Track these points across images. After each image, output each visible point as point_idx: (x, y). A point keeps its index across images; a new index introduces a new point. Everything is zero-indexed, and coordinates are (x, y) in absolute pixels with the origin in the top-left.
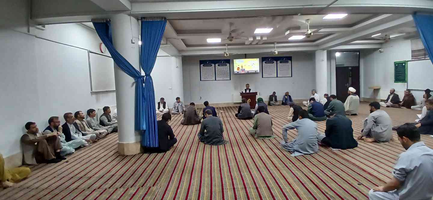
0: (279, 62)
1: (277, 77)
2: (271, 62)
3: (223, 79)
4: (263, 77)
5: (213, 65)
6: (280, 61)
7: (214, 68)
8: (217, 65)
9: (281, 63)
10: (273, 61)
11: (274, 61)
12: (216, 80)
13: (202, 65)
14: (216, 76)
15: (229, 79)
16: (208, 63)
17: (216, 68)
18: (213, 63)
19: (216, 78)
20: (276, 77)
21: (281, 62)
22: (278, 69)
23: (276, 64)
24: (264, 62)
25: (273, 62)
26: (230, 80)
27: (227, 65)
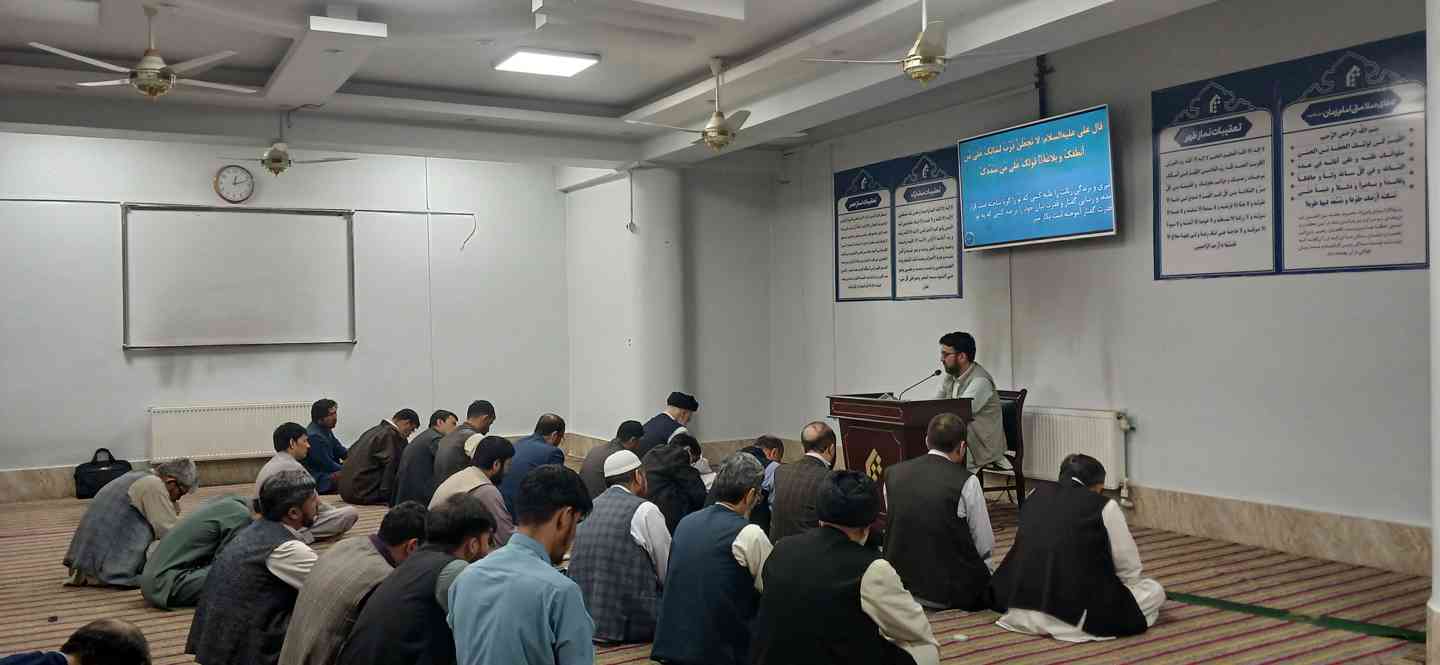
0: (1292, 117)
1: (1279, 268)
2: (1224, 125)
3: (928, 293)
4: (1164, 273)
5: (885, 194)
6: (1303, 107)
7: (888, 219)
8: (900, 192)
9: (1312, 122)
10: (1244, 108)
11: (1248, 116)
12: (894, 298)
13: (843, 201)
14: (899, 266)
15: (956, 292)
16: (867, 190)
17: (898, 211)
18: (885, 186)
19: (898, 281)
20: (1269, 265)
21: (1313, 118)
22: (1287, 192)
23: (1268, 143)
24: (1168, 140)
25: (1247, 126)
26: (960, 295)
27: (944, 189)
